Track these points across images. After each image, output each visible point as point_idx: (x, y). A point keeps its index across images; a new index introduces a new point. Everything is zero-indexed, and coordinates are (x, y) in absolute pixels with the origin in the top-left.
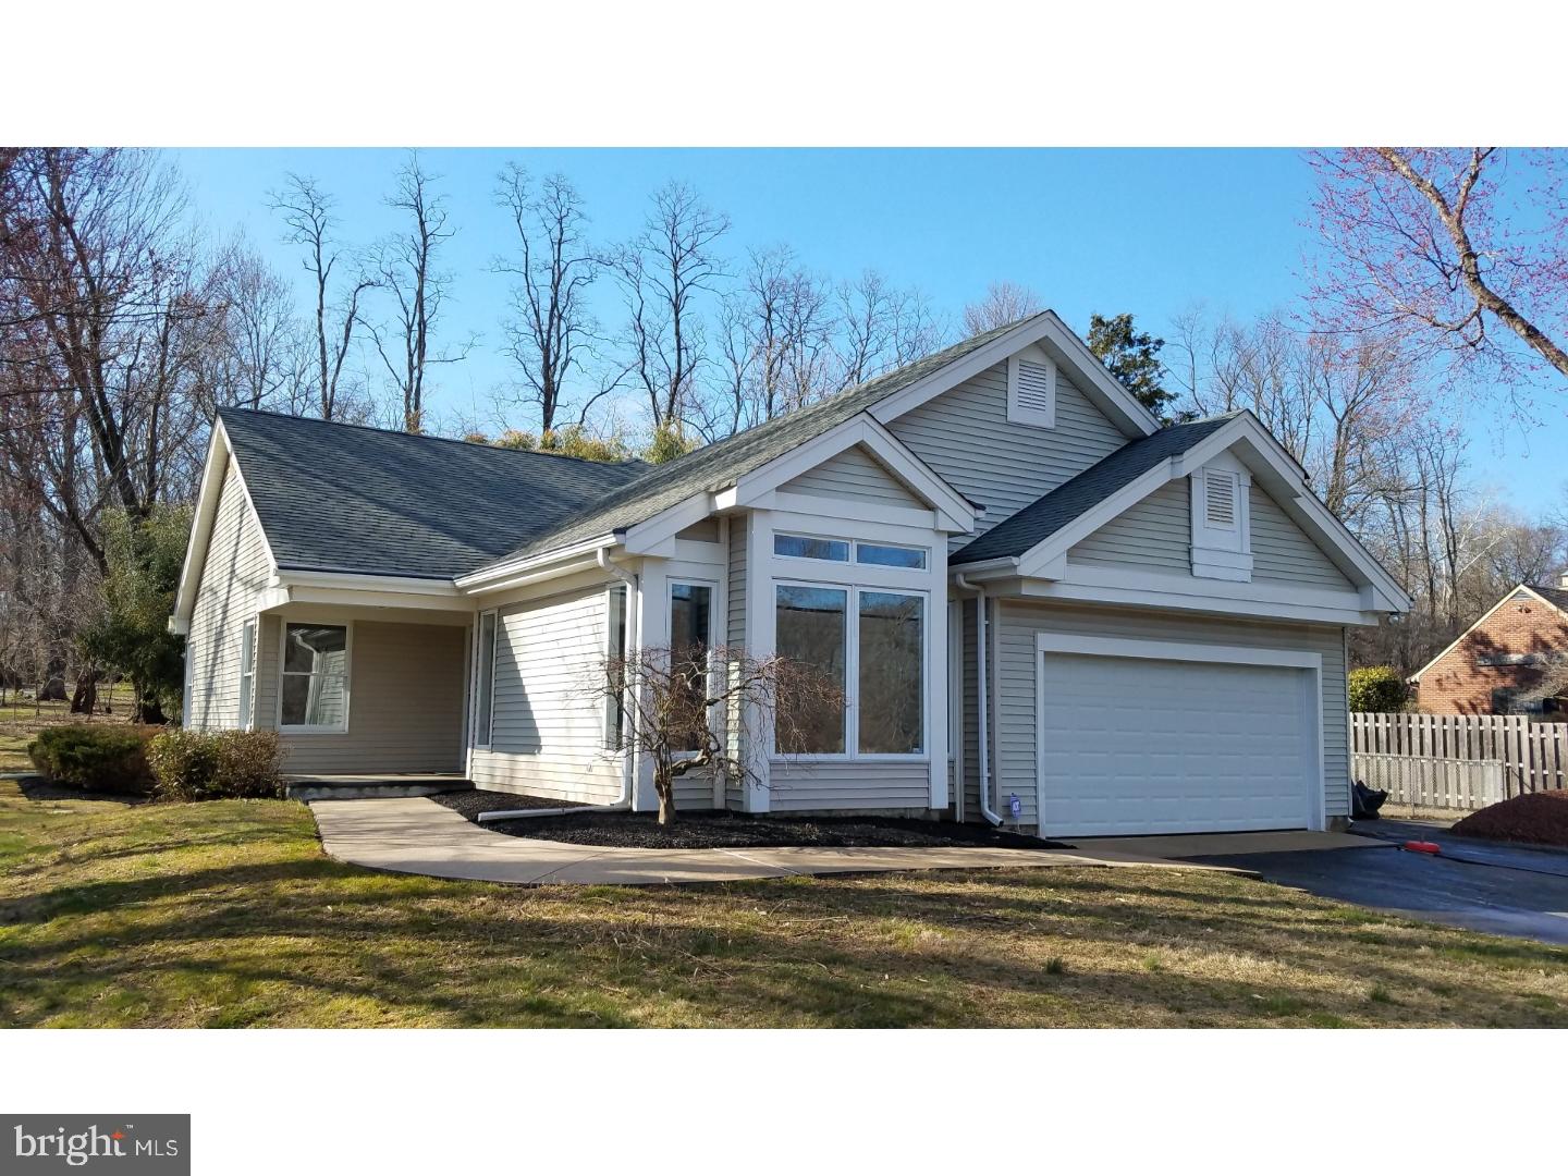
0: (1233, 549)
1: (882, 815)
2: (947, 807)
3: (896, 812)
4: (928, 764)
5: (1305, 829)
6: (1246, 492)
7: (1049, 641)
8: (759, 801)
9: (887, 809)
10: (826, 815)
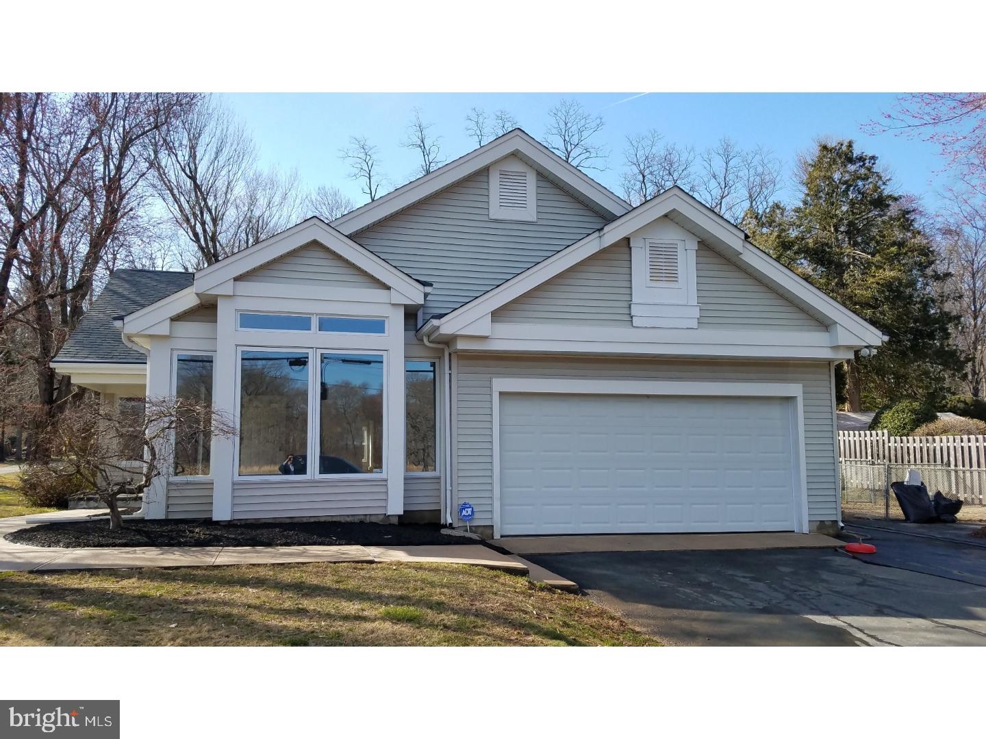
0: (680, 303)
1: (343, 521)
2: (402, 513)
3: (358, 517)
4: (386, 480)
5: (794, 532)
6: (692, 256)
7: (502, 384)
8: (222, 512)
9: (348, 516)
10: (288, 521)
